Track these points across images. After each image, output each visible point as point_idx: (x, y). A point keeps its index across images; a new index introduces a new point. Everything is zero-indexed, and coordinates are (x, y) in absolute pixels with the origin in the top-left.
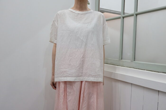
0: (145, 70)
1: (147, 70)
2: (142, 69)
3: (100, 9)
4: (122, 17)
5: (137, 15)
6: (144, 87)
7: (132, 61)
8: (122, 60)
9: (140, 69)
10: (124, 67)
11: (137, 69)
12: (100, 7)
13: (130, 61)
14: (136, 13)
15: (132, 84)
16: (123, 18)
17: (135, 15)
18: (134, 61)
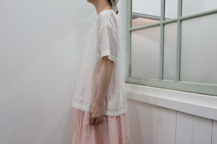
0: (193, 92)
1: (197, 93)
2: (189, 92)
3: (132, 14)
4: (162, 24)
5: (181, 21)
6: (193, 116)
7: (176, 82)
8: (163, 80)
9: (187, 92)
10: (166, 89)
11: (183, 91)
12: (133, 11)
13: (173, 81)
14: (181, 18)
15: (177, 111)
16: (164, 25)
17: (179, 21)
18: (179, 81)
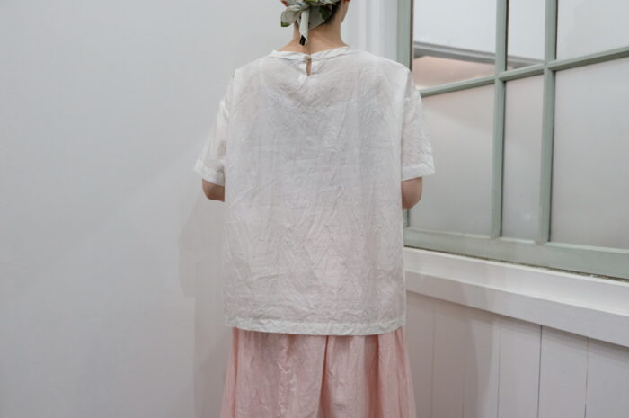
0: (589, 275)
1: (599, 276)
2: (578, 273)
3: (414, 46)
4: (500, 79)
5: (554, 71)
6: (588, 340)
7: (539, 243)
8: (503, 239)
9: (572, 272)
10: (512, 263)
11: (559, 270)
12: (416, 38)
13: (532, 242)
14: (553, 63)
15: (541, 327)
16: (505, 82)
17: (547, 73)
18: (549, 240)
